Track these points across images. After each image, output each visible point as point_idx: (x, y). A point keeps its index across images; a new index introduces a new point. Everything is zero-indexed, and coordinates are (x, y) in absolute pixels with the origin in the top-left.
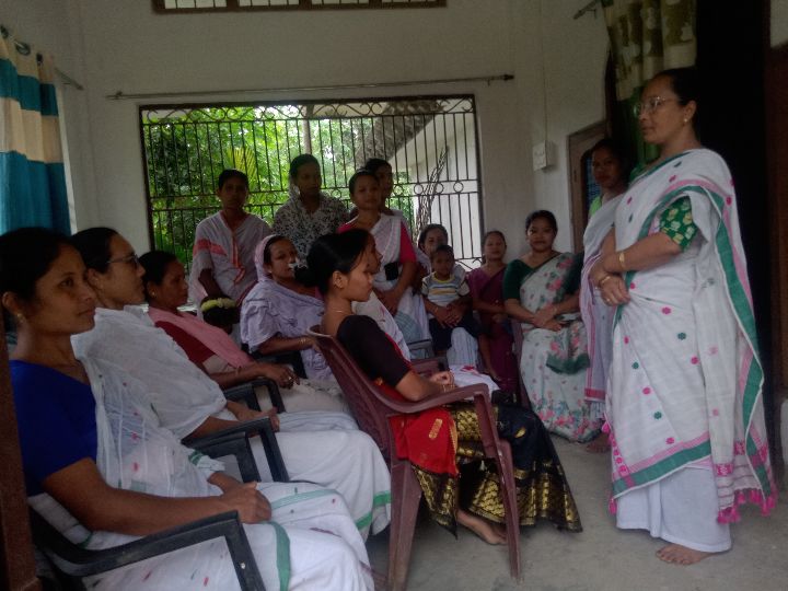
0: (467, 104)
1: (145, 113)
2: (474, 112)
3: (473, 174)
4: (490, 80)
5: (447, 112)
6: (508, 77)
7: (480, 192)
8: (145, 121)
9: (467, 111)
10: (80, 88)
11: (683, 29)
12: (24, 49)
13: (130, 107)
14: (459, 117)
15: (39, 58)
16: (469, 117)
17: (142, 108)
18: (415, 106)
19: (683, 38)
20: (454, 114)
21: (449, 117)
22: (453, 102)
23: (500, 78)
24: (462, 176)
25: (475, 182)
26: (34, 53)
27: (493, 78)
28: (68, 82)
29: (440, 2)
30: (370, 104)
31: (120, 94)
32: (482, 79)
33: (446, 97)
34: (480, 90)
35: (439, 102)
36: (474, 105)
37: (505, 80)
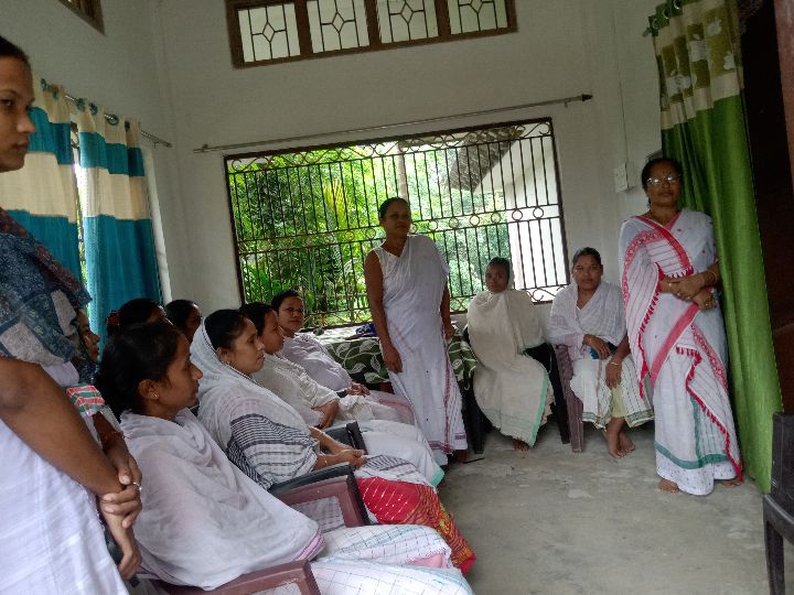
0: (544, 128)
1: (229, 163)
2: (552, 135)
3: (554, 198)
4: (567, 101)
5: (523, 138)
6: (585, 98)
7: (561, 217)
8: (231, 170)
9: (545, 135)
10: (168, 145)
11: (726, 58)
12: (113, 120)
13: (216, 159)
14: (536, 142)
15: (127, 125)
16: (547, 141)
17: (227, 158)
18: (496, 132)
19: (726, 67)
20: (531, 138)
21: (526, 143)
22: (529, 127)
23: (577, 98)
24: (542, 201)
25: (557, 207)
26: (122, 123)
27: (570, 100)
28: (156, 141)
29: (512, 26)
30: (444, 137)
31: (206, 147)
32: (559, 101)
33: (521, 123)
34: (557, 112)
35: (516, 127)
36: (551, 129)
37: (583, 100)
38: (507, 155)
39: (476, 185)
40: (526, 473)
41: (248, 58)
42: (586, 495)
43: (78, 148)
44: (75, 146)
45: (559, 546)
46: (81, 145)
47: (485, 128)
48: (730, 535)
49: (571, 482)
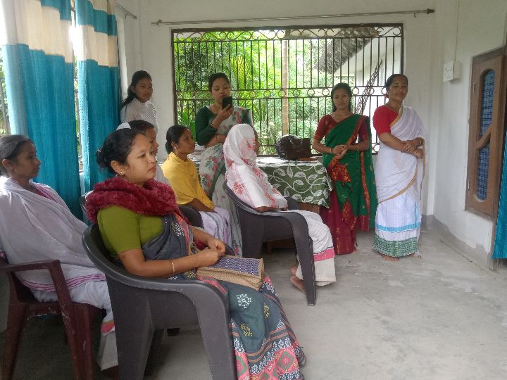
0: (397, 31)
1: (175, 34)
2: (402, 37)
4: (416, 13)
5: (381, 36)
6: (430, 11)
8: (175, 40)
9: (397, 36)
10: (135, 17)
13: (166, 31)
14: (390, 40)
16: (398, 40)
17: (173, 31)
18: (359, 31)
20: (386, 37)
21: (383, 40)
22: (386, 29)
23: (424, 11)
27: (419, 12)
28: (127, 14)
30: (326, 29)
32: (410, 12)
33: (381, 25)
34: (408, 20)
35: (376, 28)
36: (402, 32)
37: (428, 13)
38: (369, 45)
39: (336, 69)
40: (359, 266)
42: (401, 285)
43: (74, 12)
44: (72, 9)
45: (385, 318)
46: (76, 9)
48: (503, 324)
49: (391, 275)
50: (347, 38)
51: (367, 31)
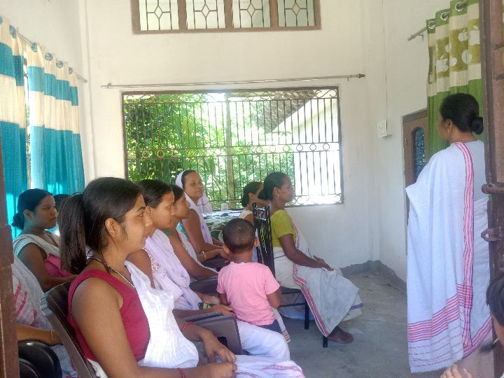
0: (333, 93)
1: (125, 97)
2: (338, 98)
3: (336, 138)
4: (349, 77)
5: (320, 98)
6: (361, 76)
7: (340, 150)
8: (126, 102)
10: (86, 81)
12: (60, 64)
13: (116, 93)
14: (328, 101)
16: (335, 101)
17: (123, 93)
18: (298, 93)
20: (324, 99)
21: (321, 101)
22: (324, 91)
23: (356, 76)
24: (329, 140)
25: (337, 144)
27: (351, 76)
28: (79, 78)
29: (317, 25)
30: (269, 92)
31: (110, 85)
32: (344, 77)
33: (319, 88)
34: (342, 83)
35: (315, 91)
36: (338, 94)
37: (359, 77)
38: (302, 108)
39: (274, 128)
41: (143, 27)
43: (28, 77)
44: (26, 75)
45: (350, 367)
46: (29, 75)
47: (296, 89)
50: (289, 99)
51: (306, 93)
